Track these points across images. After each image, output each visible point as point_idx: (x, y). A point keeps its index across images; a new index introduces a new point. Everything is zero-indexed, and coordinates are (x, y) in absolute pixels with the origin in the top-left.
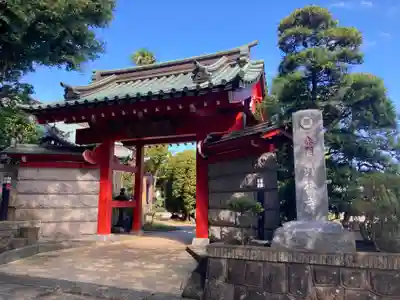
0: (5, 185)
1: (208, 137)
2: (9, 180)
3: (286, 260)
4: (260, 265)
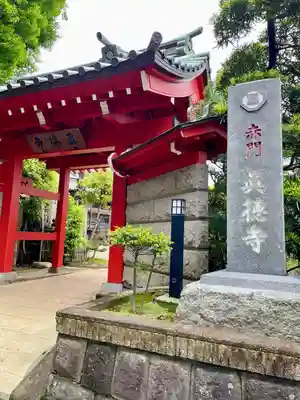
3: (191, 357)
4: (143, 358)
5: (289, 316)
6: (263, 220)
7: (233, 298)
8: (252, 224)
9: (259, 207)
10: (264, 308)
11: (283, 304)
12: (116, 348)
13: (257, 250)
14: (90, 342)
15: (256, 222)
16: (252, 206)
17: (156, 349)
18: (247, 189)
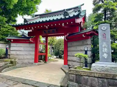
0: (7, 48)
1: (68, 34)
2: (8, 47)
3: (97, 76)
4: (88, 77)
5: (113, 69)
6: (107, 52)
7: (103, 67)
8: (104, 53)
9: (106, 50)
10: (109, 68)
11: (112, 67)
12: (82, 76)
13: (106, 58)
14: (76, 75)
15: (105, 52)
16: (104, 49)
17: (90, 75)
18: (103, 46)
